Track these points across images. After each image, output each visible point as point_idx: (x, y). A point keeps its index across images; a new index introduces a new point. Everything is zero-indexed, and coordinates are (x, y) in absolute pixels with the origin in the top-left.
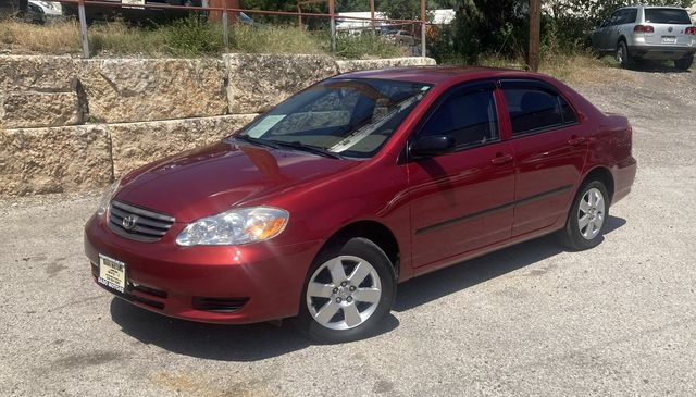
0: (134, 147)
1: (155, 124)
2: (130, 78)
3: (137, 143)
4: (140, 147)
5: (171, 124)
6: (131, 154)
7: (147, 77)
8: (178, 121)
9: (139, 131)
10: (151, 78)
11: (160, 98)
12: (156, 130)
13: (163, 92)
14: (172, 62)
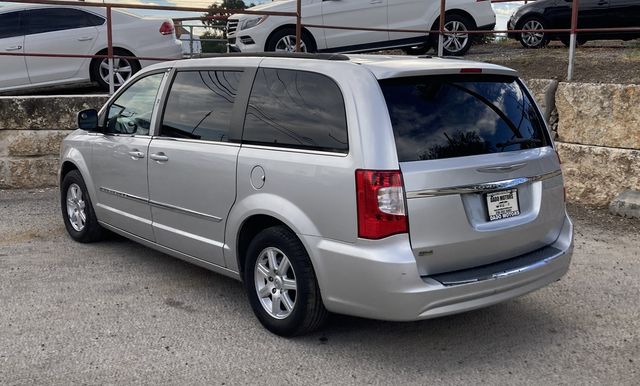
0: (575, 168)
1: (598, 150)
2: (586, 100)
3: (578, 165)
4: (579, 168)
5: (615, 152)
6: (571, 173)
7: (602, 102)
8: (624, 151)
9: (582, 153)
10: (606, 104)
11: (612, 125)
12: (597, 155)
13: (617, 118)
14: (634, 89)
